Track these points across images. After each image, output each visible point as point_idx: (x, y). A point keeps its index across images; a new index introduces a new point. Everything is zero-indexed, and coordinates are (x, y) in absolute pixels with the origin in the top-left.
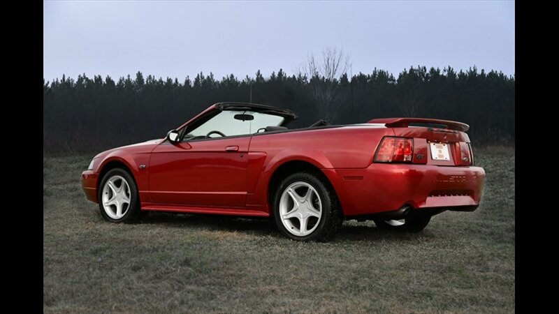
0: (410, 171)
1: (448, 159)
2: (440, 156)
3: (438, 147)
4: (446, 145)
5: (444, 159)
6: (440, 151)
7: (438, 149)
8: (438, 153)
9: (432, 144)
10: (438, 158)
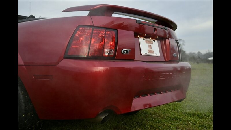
0: (111, 68)
1: (159, 54)
2: (150, 51)
3: (147, 42)
4: (156, 41)
5: (154, 54)
6: (150, 47)
7: (148, 45)
8: (148, 48)
9: (141, 39)
10: (148, 54)
